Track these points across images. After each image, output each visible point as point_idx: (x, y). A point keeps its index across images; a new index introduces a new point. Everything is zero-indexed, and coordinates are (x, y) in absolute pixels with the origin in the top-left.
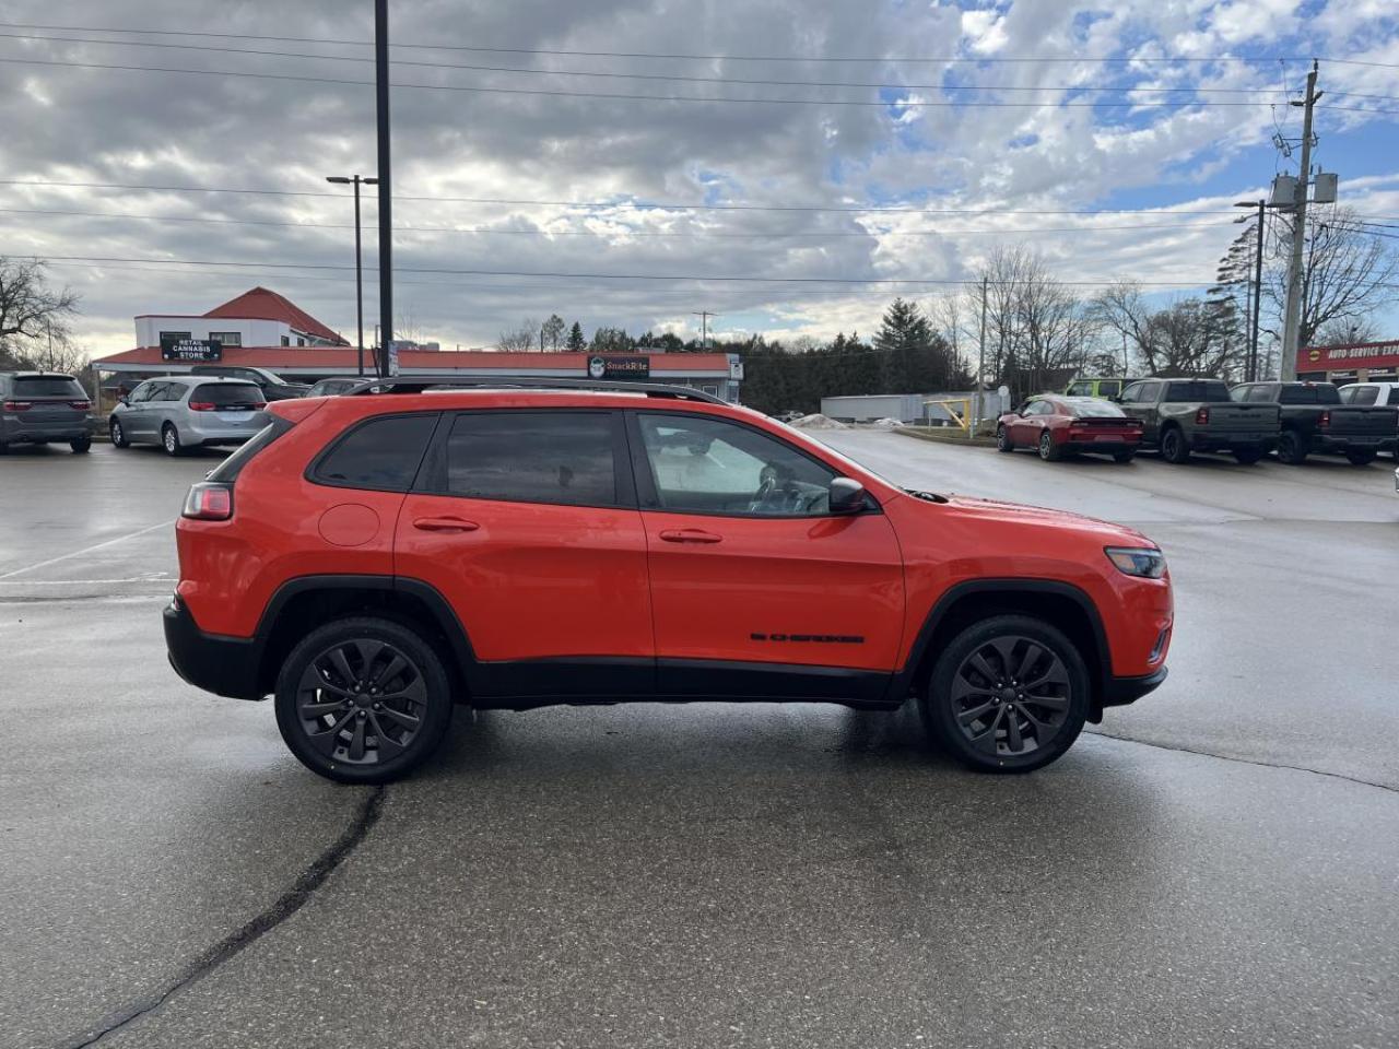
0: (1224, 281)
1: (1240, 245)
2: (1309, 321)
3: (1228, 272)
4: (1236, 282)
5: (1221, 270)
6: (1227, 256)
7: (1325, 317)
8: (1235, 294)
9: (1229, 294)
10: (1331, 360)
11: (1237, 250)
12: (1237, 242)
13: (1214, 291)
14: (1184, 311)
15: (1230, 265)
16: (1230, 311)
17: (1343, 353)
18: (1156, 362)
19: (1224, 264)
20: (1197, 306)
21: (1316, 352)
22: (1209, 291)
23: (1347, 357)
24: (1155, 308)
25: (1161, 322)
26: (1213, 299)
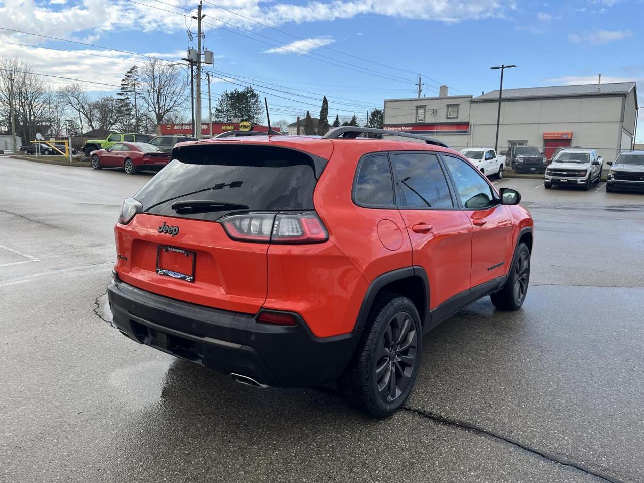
0: (124, 90)
1: (130, 75)
2: (160, 112)
3: (125, 86)
4: (129, 91)
5: (122, 84)
6: (124, 79)
7: (168, 111)
8: (129, 97)
9: (126, 96)
10: (176, 129)
11: (129, 77)
12: (128, 73)
13: (120, 94)
14: (106, 102)
15: (126, 83)
16: (127, 104)
17: (180, 127)
18: (93, 125)
19: (123, 82)
20: (112, 100)
21: (169, 126)
22: (118, 94)
23: (182, 129)
24: (93, 99)
25: (95, 106)
26: (119, 98)
